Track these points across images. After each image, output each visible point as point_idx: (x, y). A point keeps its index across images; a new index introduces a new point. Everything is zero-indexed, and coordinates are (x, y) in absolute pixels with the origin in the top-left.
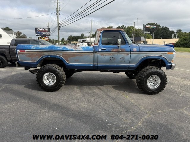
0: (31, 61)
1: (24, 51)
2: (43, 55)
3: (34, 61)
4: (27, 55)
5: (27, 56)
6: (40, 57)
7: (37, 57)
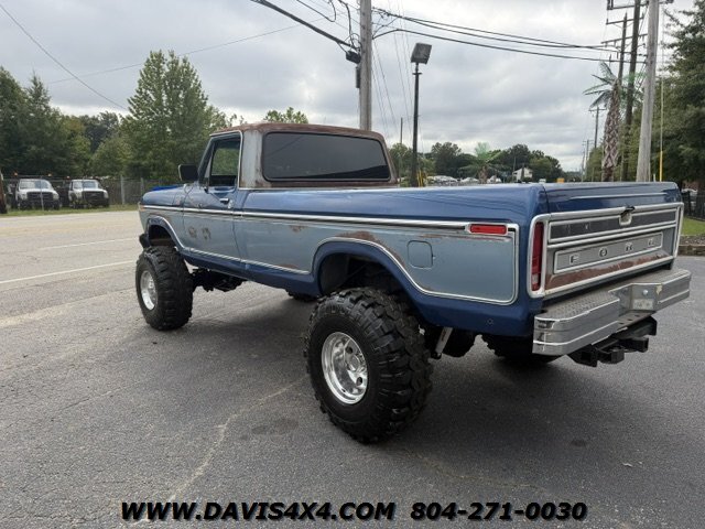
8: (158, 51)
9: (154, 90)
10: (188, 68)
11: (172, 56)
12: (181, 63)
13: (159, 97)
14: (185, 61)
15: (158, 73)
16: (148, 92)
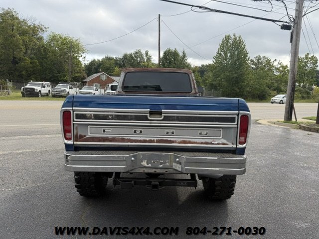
8: (228, 35)
9: (224, 52)
10: (240, 40)
11: (234, 36)
12: (238, 39)
13: (226, 55)
14: (239, 38)
15: (227, 44)
16: (222, 53)
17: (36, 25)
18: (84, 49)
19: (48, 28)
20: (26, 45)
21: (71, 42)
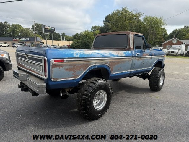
0: (72, 77)
1: (63, 61)
2: (90, 65)
3: (76, 77)
4: (68, 67)
5: (67, 70)
6: (86, 68)
7: (82, 70)
17: (137, 14)
18: (165, 23)
19: (143, 14)
20: (131, 25)
21: (156, 20)
